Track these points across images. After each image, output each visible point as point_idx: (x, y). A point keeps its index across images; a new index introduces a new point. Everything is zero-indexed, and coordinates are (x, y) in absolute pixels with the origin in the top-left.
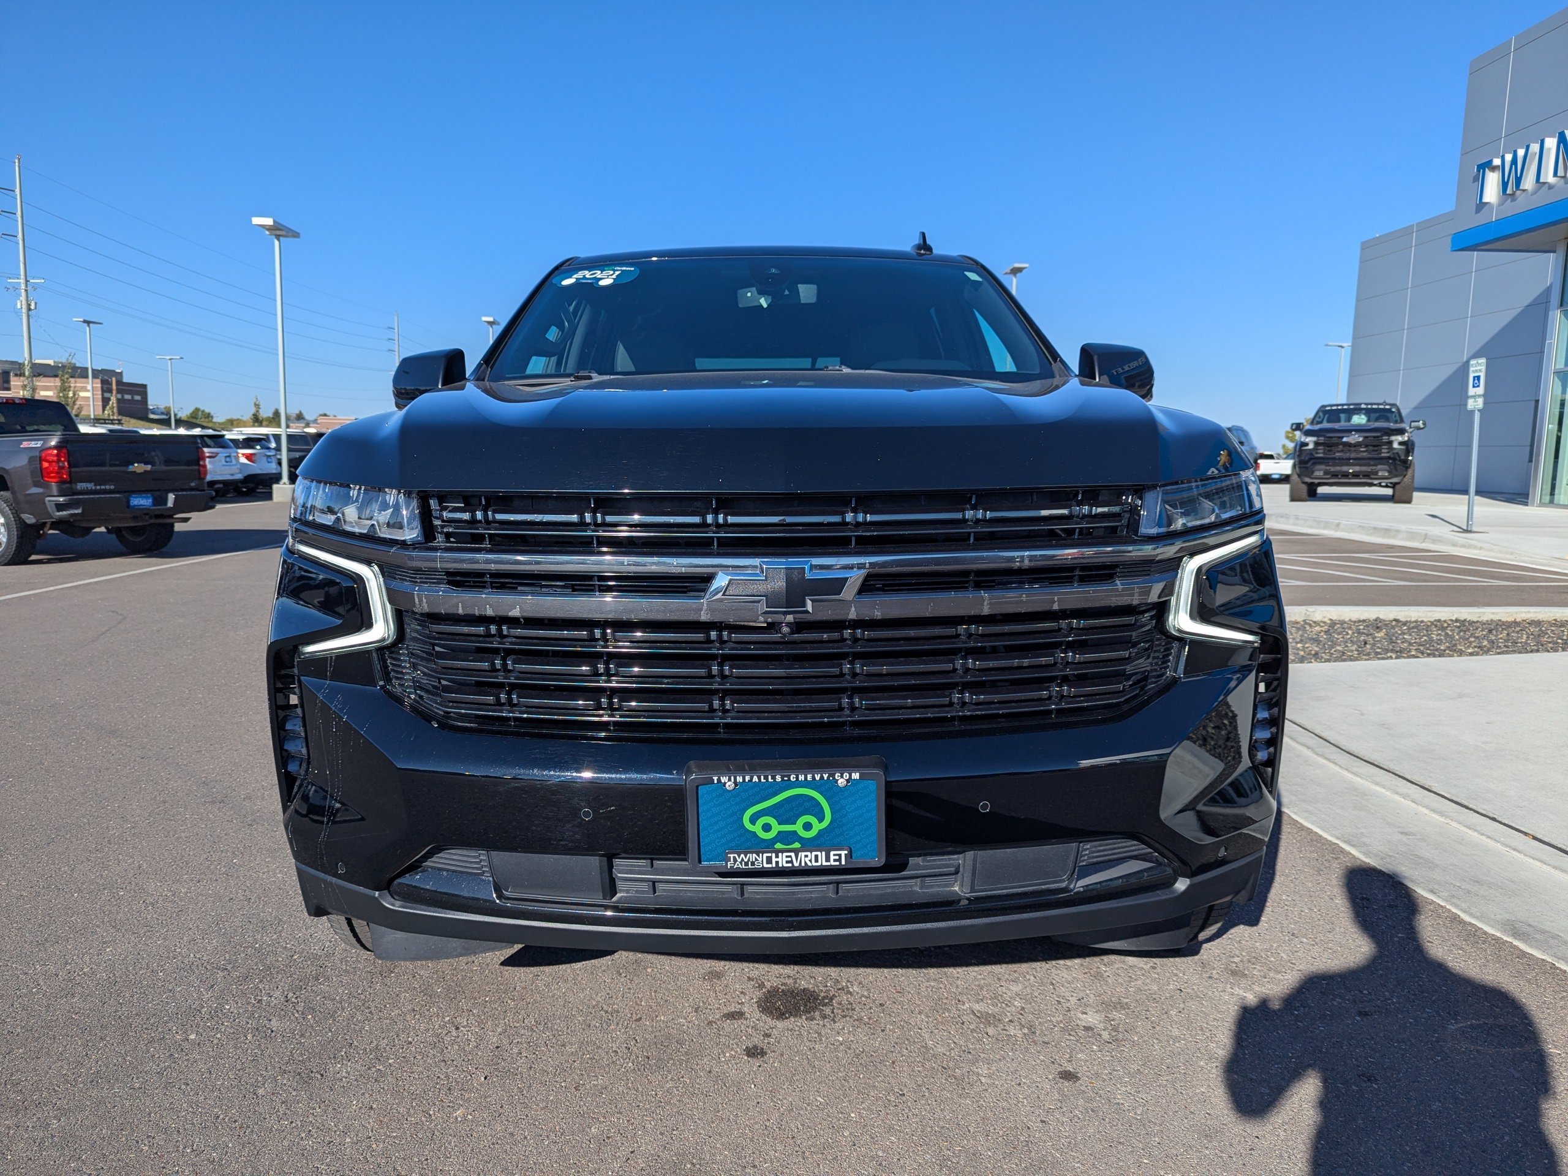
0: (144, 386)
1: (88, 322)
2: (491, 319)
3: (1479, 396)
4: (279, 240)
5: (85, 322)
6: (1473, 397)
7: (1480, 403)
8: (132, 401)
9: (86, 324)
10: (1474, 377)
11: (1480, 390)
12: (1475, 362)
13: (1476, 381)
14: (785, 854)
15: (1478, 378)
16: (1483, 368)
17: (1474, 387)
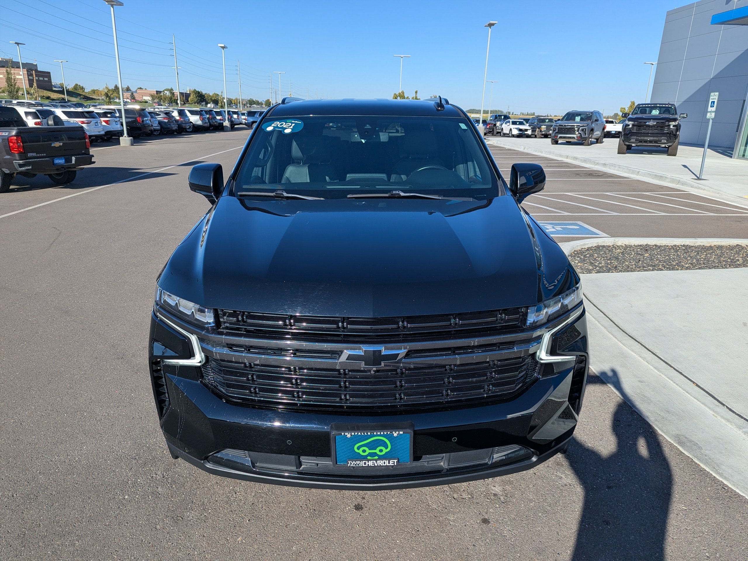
0: (49, 73)
1: (18, 44)
2: (223, 45)
3: (713, 112)
4: (113, 7)
5: (16, 43)
6: (710, 112)
7: (713, 115)
8: (44, 81)
9: (17, 45)
10: (712, 102)
11: (714, 109)
12: (713, 94)
13: (712, 104)
14: (371, 461)
15: (714, 102)
16: (717, 97)
17: (711, 107)
